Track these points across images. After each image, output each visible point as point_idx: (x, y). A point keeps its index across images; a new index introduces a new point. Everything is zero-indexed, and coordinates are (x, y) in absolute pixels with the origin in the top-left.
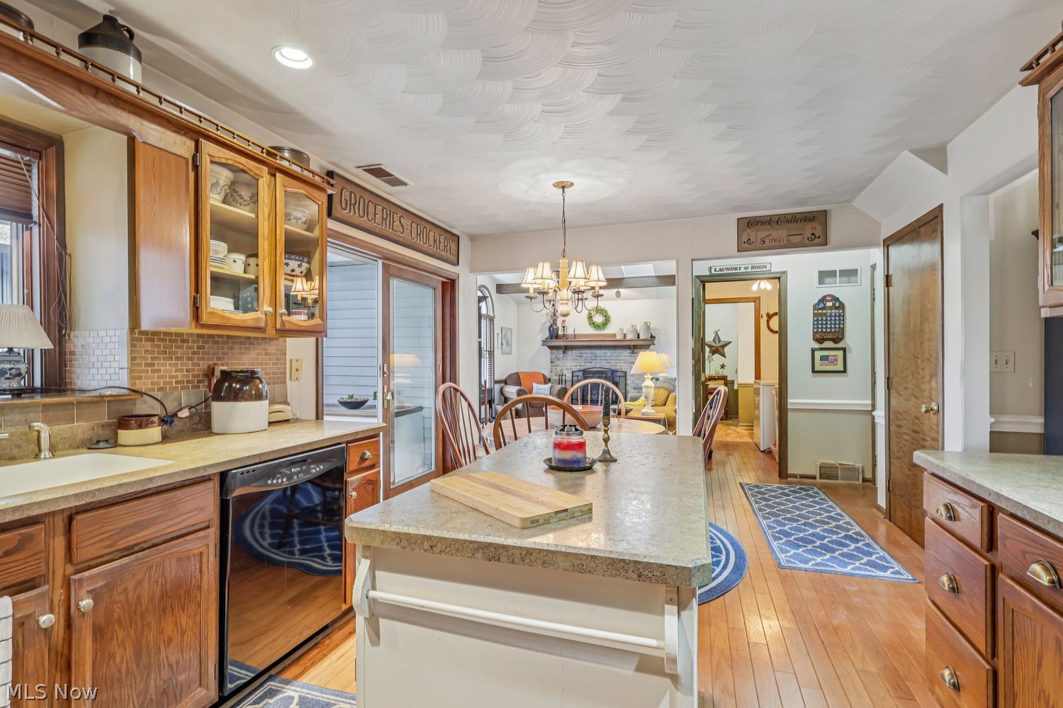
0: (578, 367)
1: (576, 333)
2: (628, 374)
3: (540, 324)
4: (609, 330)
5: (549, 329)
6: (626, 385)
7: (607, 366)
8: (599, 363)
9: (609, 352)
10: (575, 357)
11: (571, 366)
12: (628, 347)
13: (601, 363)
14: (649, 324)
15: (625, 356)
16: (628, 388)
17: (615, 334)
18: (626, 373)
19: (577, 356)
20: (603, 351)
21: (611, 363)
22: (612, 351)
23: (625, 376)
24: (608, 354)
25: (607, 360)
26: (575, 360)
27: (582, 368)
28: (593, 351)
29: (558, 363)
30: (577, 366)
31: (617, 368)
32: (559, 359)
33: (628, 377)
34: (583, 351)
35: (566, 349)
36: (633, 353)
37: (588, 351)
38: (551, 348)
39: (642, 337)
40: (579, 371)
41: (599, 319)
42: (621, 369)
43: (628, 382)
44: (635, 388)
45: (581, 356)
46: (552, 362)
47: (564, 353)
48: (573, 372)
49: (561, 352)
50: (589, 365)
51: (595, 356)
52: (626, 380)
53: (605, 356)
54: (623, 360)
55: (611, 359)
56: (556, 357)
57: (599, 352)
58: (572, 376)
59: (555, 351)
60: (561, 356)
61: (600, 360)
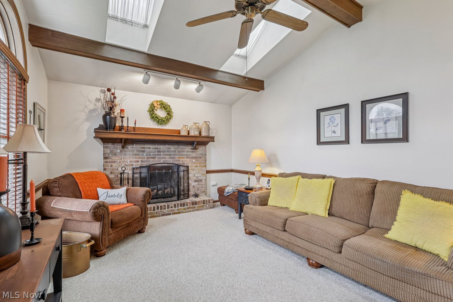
0: (140, 163)
1: (137, 126)
2: (190, 168)
3: (87, 110)
4: (170, 126)
5: (104, 117)
6: (188, 178)
7: (171, 161)
8: (163, 158)
9: (172, 148)
10: (135, 152)
11: (131, 162)
12: (191, 143)
13: (165, 158)
14: (208, 123)
15: (187, 152)
16: (190, 182)
17: (179, 131)
18: (188, 167)
19: (138, 151)
20: (167, 146)
21: (175, 158)
22: (176, 147)
23: (188, 171)
24: (172, 149)
25: (170, 155)
26: (135, 155)
27: (145, 164)
28: (157, 146)
29: (114, 158)
30: (138, 161)
31: (180, 163)
32: (115, 155)
33: (190, 171)
34: (146, 146)
35: (125, 143)
36: (195, 149)
37: (151, 146)
38: (105, 141)
39: (203, 134)
40: (141, 167)
41: (161, 114)
42: (184, 163)
43: (190, 175)
44: (195, 181)
45: (144, 151)
46: (105, 158)
47: (123, 147)
48: (133, 169)
49: (119, 146)
50: (151, 162)
51: (158, 152)
52: (188, 174)
53: (168, 151)
54: (186, 155)
55: (175, 155)
56: (111, 152)
57: (162, 147)
58: (133, 173)
59: (110, 145)
60: (119, 151)
61: (163, 155)
